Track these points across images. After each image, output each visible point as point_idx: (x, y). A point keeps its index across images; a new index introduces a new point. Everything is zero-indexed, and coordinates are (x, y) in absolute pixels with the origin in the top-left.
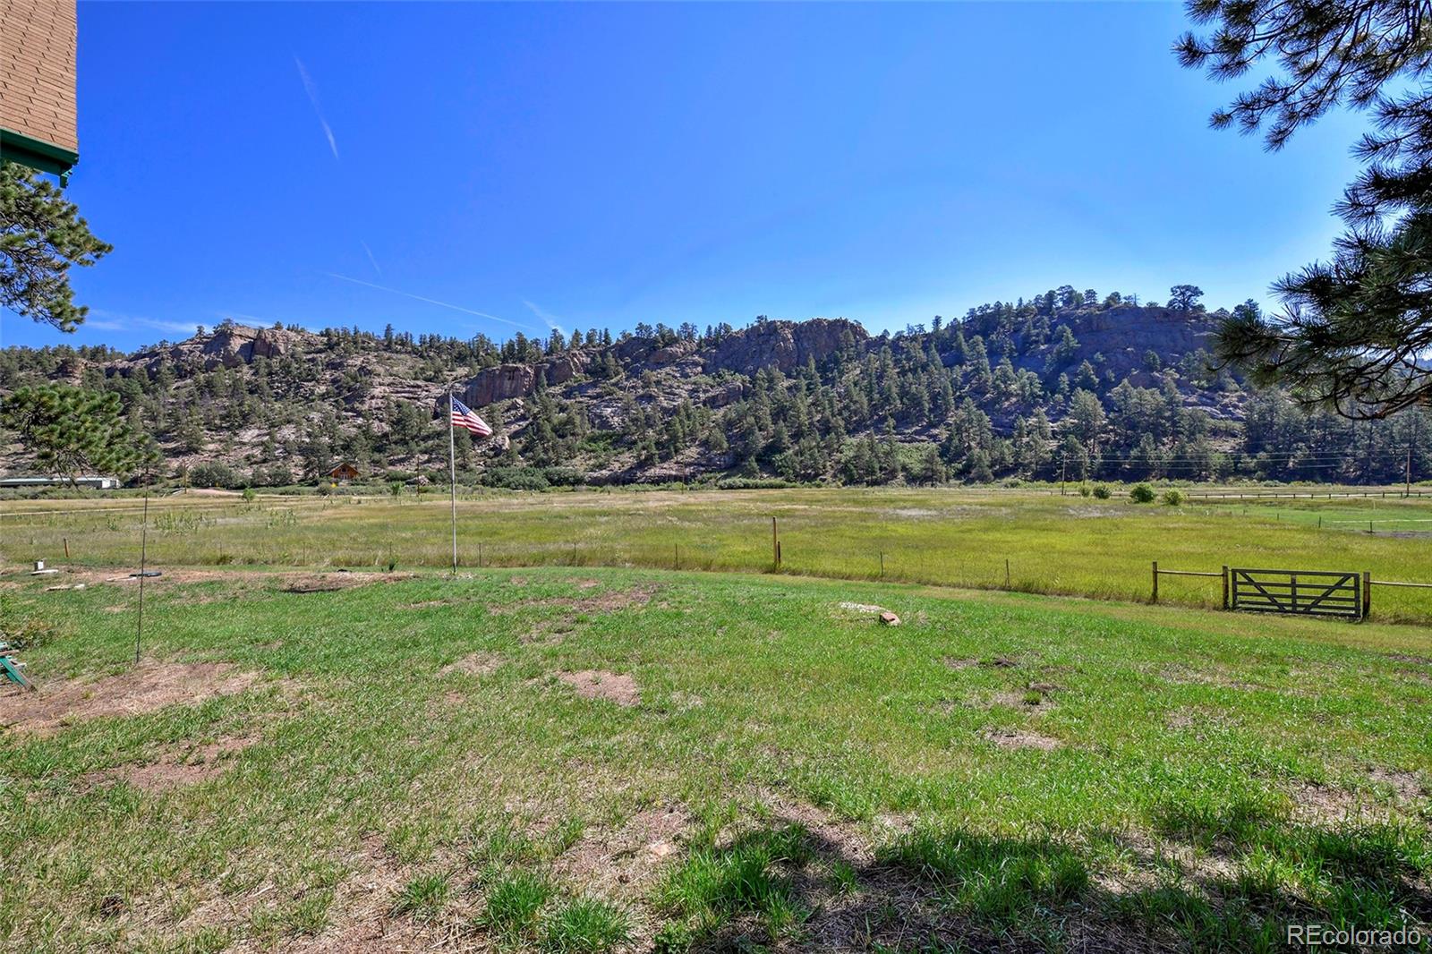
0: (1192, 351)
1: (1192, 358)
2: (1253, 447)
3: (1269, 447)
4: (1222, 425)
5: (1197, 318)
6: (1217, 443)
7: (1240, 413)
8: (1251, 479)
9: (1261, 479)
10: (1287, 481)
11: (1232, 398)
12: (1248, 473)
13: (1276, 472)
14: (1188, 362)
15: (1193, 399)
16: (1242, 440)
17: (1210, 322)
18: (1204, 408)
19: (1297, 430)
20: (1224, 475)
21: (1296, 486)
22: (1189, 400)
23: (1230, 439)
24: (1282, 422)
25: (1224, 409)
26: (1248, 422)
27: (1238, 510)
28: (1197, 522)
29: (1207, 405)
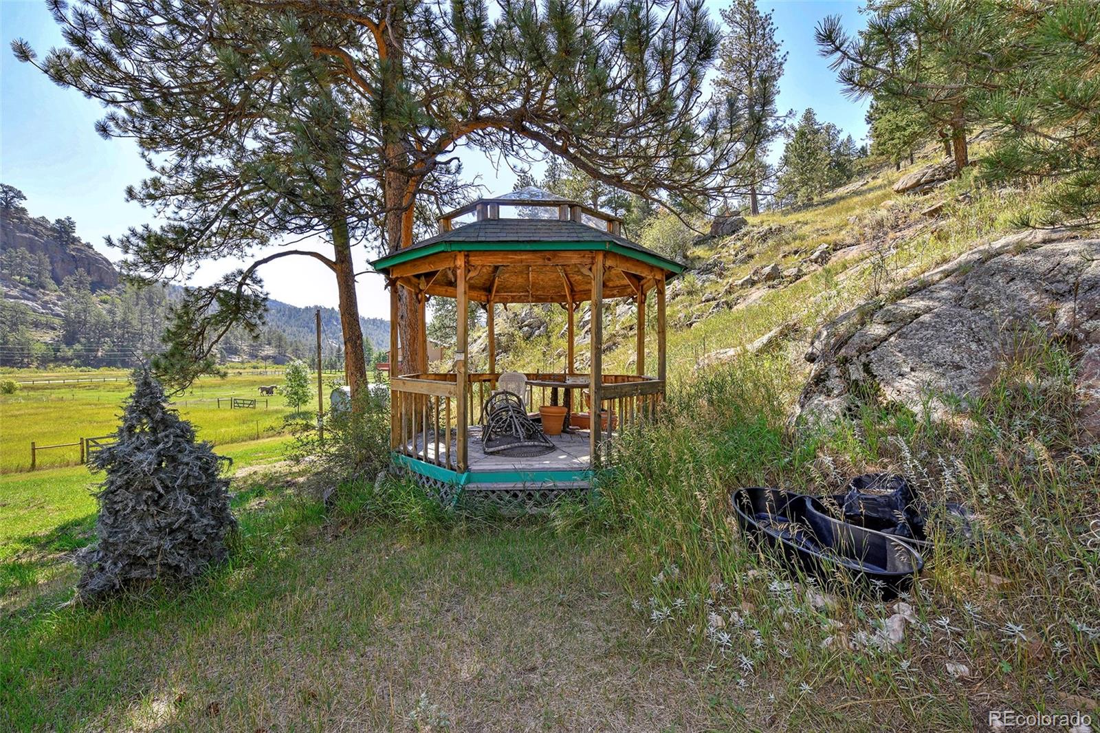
0: (15, 248)
1: (14, 254)
2: (70, 340)
3: (82, 340)
4: (43, 319)
5: (20, 219)
6: (39, 334)
7: (58, 310)
8: (69, 366)
9: (77, 366)
10: (98, 367)
11: (52, 297)
12: (66, 360)
13: (88, 361)
14: (10, 257)
15: (15, 292)
16: (61, 333)
17: (32, 226)
18: (26, 302)
19: (104, 328)
20: (44, 362)
21: (104, 371)
22: (11, 293)
23: (50, 331)
24: (93, 321)
25: (45, 305)
26: (66, 319)
27: (66, 394)
28: (38, 408)
29: (28, 299)
